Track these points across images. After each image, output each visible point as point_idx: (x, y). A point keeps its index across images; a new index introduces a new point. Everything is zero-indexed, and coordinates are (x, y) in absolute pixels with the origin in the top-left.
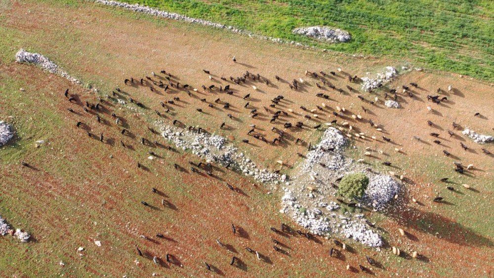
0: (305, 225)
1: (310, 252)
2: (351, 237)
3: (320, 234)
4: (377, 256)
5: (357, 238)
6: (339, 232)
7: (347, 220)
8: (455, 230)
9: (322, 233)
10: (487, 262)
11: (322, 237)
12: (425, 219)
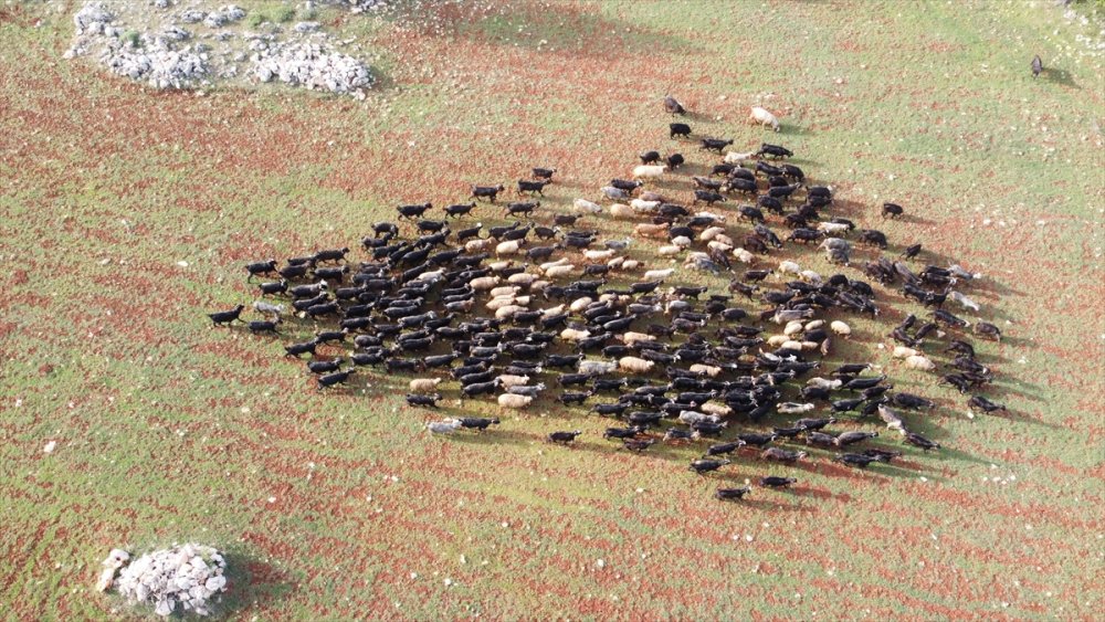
0: (134, 69)
1: (142, 134)
2: (273, 76)
3: (178, 86)
4: (353, 111)
5: (293, 77)
6: (239, 71)
7: (265, 41)
8: (595, 30)
9: (187, 82)
10: (688, 85)
11: (185, 94)
12: (506, 15)
